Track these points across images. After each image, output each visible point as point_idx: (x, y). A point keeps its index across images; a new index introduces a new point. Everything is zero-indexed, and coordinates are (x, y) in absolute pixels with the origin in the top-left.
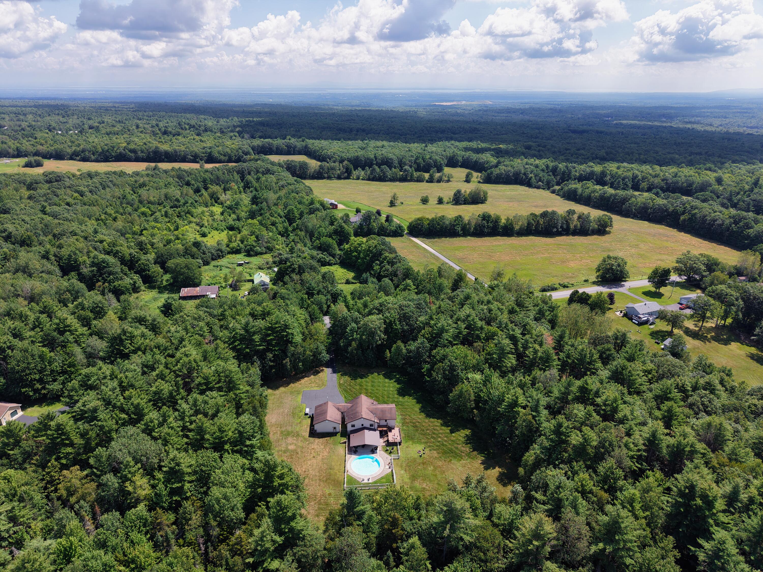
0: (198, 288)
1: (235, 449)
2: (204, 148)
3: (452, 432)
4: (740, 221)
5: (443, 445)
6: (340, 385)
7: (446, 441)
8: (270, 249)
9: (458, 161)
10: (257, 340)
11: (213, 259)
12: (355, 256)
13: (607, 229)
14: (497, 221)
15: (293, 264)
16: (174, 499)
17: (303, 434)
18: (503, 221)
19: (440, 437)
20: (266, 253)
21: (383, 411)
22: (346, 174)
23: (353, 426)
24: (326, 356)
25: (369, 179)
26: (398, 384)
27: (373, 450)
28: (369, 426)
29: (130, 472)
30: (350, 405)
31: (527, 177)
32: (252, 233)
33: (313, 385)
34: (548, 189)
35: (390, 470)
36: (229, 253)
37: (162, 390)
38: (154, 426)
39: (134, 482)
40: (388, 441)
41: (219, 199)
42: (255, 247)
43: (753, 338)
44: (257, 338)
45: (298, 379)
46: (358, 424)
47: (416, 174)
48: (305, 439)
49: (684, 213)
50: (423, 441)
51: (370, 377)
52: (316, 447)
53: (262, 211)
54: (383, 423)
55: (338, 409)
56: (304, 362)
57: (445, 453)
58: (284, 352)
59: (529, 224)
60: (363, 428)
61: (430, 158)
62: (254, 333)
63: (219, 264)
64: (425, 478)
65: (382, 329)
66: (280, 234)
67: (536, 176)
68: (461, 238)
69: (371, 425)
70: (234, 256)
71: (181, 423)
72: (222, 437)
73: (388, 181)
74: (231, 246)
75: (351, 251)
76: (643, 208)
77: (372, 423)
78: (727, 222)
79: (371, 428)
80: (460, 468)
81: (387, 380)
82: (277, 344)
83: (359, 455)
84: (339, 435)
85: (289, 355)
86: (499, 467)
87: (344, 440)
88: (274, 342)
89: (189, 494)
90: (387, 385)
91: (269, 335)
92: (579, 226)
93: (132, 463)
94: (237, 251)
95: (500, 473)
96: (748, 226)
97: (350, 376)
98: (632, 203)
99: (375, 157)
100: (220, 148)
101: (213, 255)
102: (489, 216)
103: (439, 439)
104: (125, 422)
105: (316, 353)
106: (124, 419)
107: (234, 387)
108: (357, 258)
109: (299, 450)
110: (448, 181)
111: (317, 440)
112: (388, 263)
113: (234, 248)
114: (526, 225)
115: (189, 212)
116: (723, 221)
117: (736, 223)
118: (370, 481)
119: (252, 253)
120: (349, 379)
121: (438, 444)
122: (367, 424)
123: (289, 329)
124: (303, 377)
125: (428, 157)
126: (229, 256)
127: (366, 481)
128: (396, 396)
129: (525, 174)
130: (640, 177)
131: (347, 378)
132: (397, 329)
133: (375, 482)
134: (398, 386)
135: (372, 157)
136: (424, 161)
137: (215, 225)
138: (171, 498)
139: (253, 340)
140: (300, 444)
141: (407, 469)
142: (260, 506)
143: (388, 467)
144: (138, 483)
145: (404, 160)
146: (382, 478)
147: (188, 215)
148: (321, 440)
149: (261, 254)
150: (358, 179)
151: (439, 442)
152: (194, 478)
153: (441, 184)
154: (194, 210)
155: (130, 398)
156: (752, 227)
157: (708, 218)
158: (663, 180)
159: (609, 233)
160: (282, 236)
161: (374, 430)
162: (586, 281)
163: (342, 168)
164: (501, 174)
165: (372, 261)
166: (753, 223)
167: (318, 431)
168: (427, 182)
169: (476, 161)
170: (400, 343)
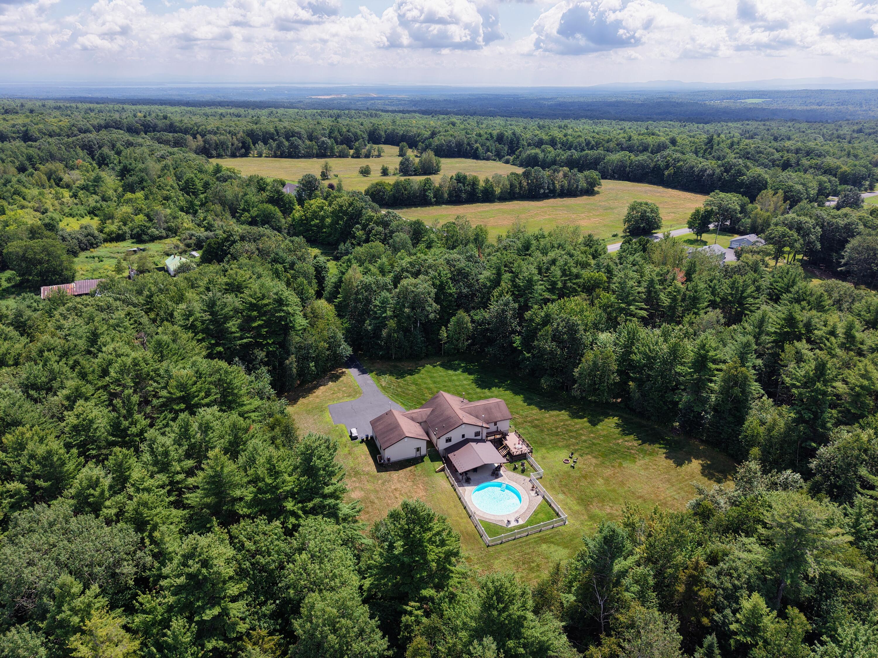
0: (73, 285)
1: (310, 505)
2: (14, 126)
3: (594, 423)
4: (731, 168)
5: (594, 444)
6: (384, 388)
7: (594, 438)
8: (172, 231)
9: (380, 136)
10: (234, 329)
11: (83, 250)
12: (315, 225)
13: (596, 189)
14: (474, 183)
15: (232, 235)
16: (209, 646)
17: (367, 469)
18: (482, 184)
19: (582, 434)
20: (167, 237)
21: (487, 409)
22: (243, 150)
23: (449, 440)
24: (346, 349)
25: (275, 156)
26: (470, 374)
27: (495, 473)
28: (472, 436)
29: (74, 611)
30: (428, 410)
31: (472, 147)
32: (138, 211)
33: (340, 395)
34: (500, 160)
35: (540, 498)
36: (105, 241)
37: (91, 422)
38: (103, 492)
39: (91, 633)
40: (509, 453)
41: (61, 180)
42: (149, 228)
43: (839, 269)
44: (233, 325)
45: (310, 391)
46: (456, 436)
47: (337, 149)
48: (374, 477)
49: (667, 167)
50: (560, 444)
51: (423, 371)
52: (398, 486)
53: (145, 184)
54: (493, 428)
55: (413, 419)
56: (316, 360)
57: (605, 455)
58: (284, 345)
59: (512, 185)
60: (465, 442)
61: (348, 131)
62: (227, 318)
63: (95, 254)
64: (601, 498)
65: (433, 295)
66: (182, 210)
67: (482, 146)
68: (435, 207)
69: (477, 434)
70: (114, 244)
71: (162, 478)
72: (277, 488)
73: (301, 157)
74: (106, 230)
75: (307, 219)
76: (621, 166)
77: (478, 429)
78: (718, 171)
79: (478, 439)
80: (642, 472)
81: (451, 372)
82: (270, 334)
83: (477, 484)
84: (427, 459)
85: (293, 350)
86: (697, 458)
87: (439, 465)
88: (264, 331)
89: (242, 627)
90: (454, 378)
91: (254, 319)
92: (566, 185)
93: (77, 588)
94: (119, 238)
95: (702, 465)
96: (740, 173)
97: (391, 374)
98: (608, 162)
99: (276, 130)
100: (41, 126)
101: (80, 242)
102: (465, 178)
103: (583, 438)
104: (22, 499)
105: (333, 345)
106: (18, 492)
107: (234, 401)
108: (320, 227)
109: (372, 497)
110: (379, 156)
111: (395, 475)
112: (377, 224)
113: (112, 232)
114: (509, 186)
115: (17, 193)
116: (714, 170)
117: (727, 171)
118: (521, 522)
119: (145, 237)
120: (393, 379)
121: (586, 444)
122: (470, 433)
123: (287, 305)
124: (316, 387)
125: (344, 130)
126: (106, 244)
127: (513, 524)
128: (479, 390)
129: (469, 144)
130: (593, 143)
131: (388, 377)
132: (451, 294)
133: (530, 522)
134: (472, 377)
135: (272, 130)
136: (341, 135)
137: (67, 210)
138: (203, 646)
139: (227, 330)
140: (369, 486)
141: (565, 490)
142: (411, 613)
143: (533, 493)
144: (101, 633)
145: (315, 134)
146: (536, 513)
147: (15, 197)
148: (402, 473)
149: (160, 238)
150: (260, 156)
151: (585, 441)
152: (243, 586)
153: (371, 159)
154: (27, 191)
155: (21, 446)
156: (743, 174)
157: (696, 169)
158: (617, 145)
159: (598, 193)
160: (187, 213)
161: (482, 441)
162: (614, 236)
163: (236, 142)
164: (442, 145)
165: (349, 225)
166: (745, 170)
167: (393, 459)
168: (353, 157)
169: (403, 134)
170: (461, 313)
